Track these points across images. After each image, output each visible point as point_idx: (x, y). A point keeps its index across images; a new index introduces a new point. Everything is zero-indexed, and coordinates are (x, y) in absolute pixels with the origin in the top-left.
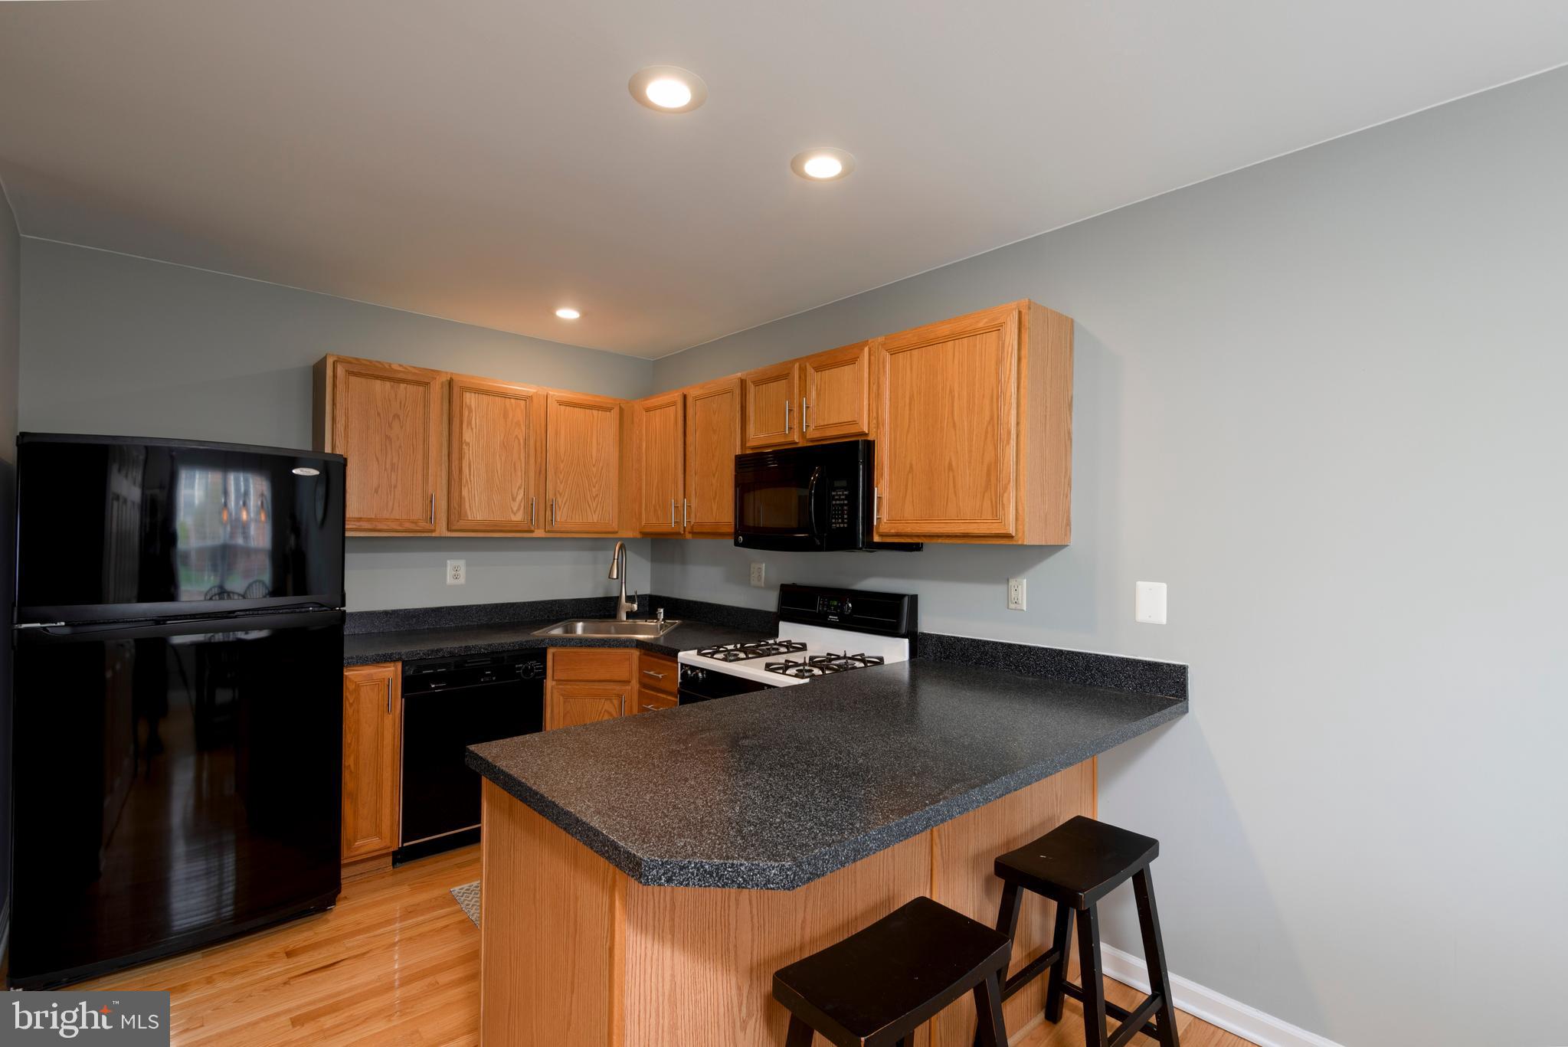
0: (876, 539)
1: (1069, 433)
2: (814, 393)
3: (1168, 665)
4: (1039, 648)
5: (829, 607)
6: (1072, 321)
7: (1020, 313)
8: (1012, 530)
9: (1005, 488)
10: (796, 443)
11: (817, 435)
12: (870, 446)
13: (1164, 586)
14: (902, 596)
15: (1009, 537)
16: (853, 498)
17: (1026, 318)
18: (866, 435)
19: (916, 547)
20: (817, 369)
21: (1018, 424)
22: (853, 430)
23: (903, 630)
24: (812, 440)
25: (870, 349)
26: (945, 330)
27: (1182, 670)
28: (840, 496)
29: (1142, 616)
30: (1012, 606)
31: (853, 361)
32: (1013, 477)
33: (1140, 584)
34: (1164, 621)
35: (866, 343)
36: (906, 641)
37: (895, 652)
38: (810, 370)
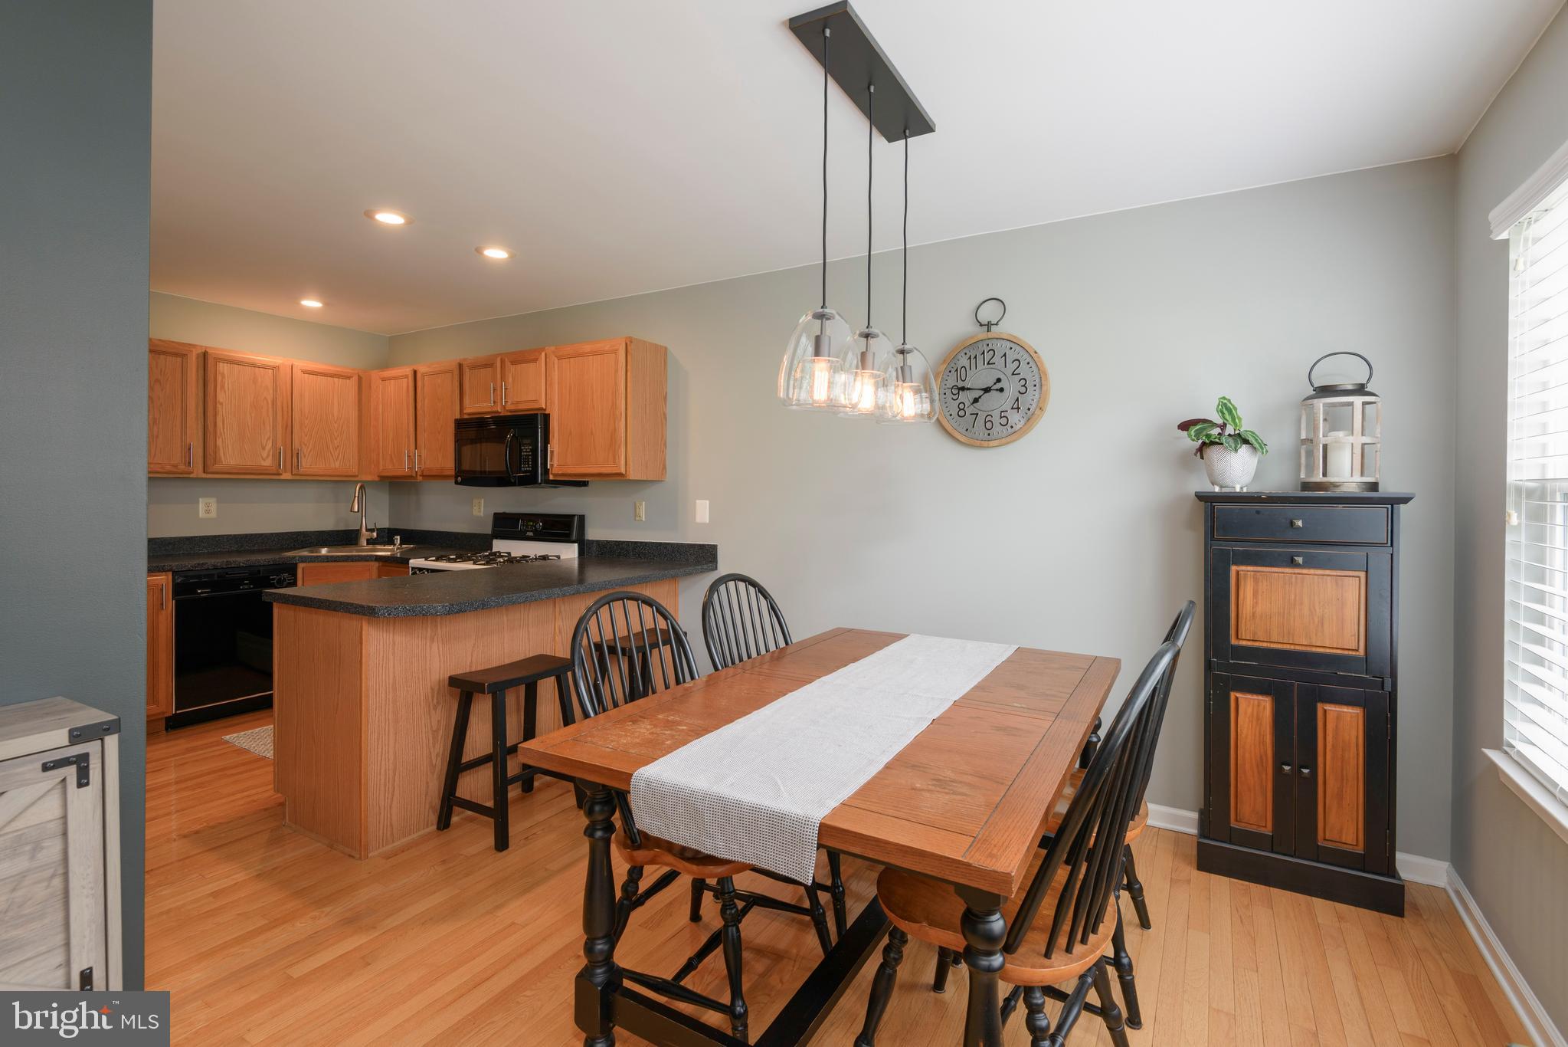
0: (551, 477)
1: (665, 414)
2: (510, 380)
3: (708, 545)
4: (651, 543)
5: (527, 526)
6: (666, 348)
7: (626, 344)
8: (623, 471)
9: (620, 446)
10: (500, 413)
11: (512, 408)
12: (547, 418)
13: (708, 502)
14: (573, 516)
15: (620, 475)
16: (535, 451)
17: (629, 348)
18: (545, 410)
19: (585, 484)
20: (513, 363)
21: (626, 409)
22: (536, 406)
23: (574, 537)
24: (511, 411)
25: (546, 354)
26: (587, 348)
27: (714, 547)
28: (526, 449)
29: (698, 520)
30: (637, 518)
31: (535, 360)
32: (623, 439)
33: (698, 501)
34: (708, 521)
35: (543, 349)
36: (576, 545)
37: (569, 553)
38: (508, 363)
